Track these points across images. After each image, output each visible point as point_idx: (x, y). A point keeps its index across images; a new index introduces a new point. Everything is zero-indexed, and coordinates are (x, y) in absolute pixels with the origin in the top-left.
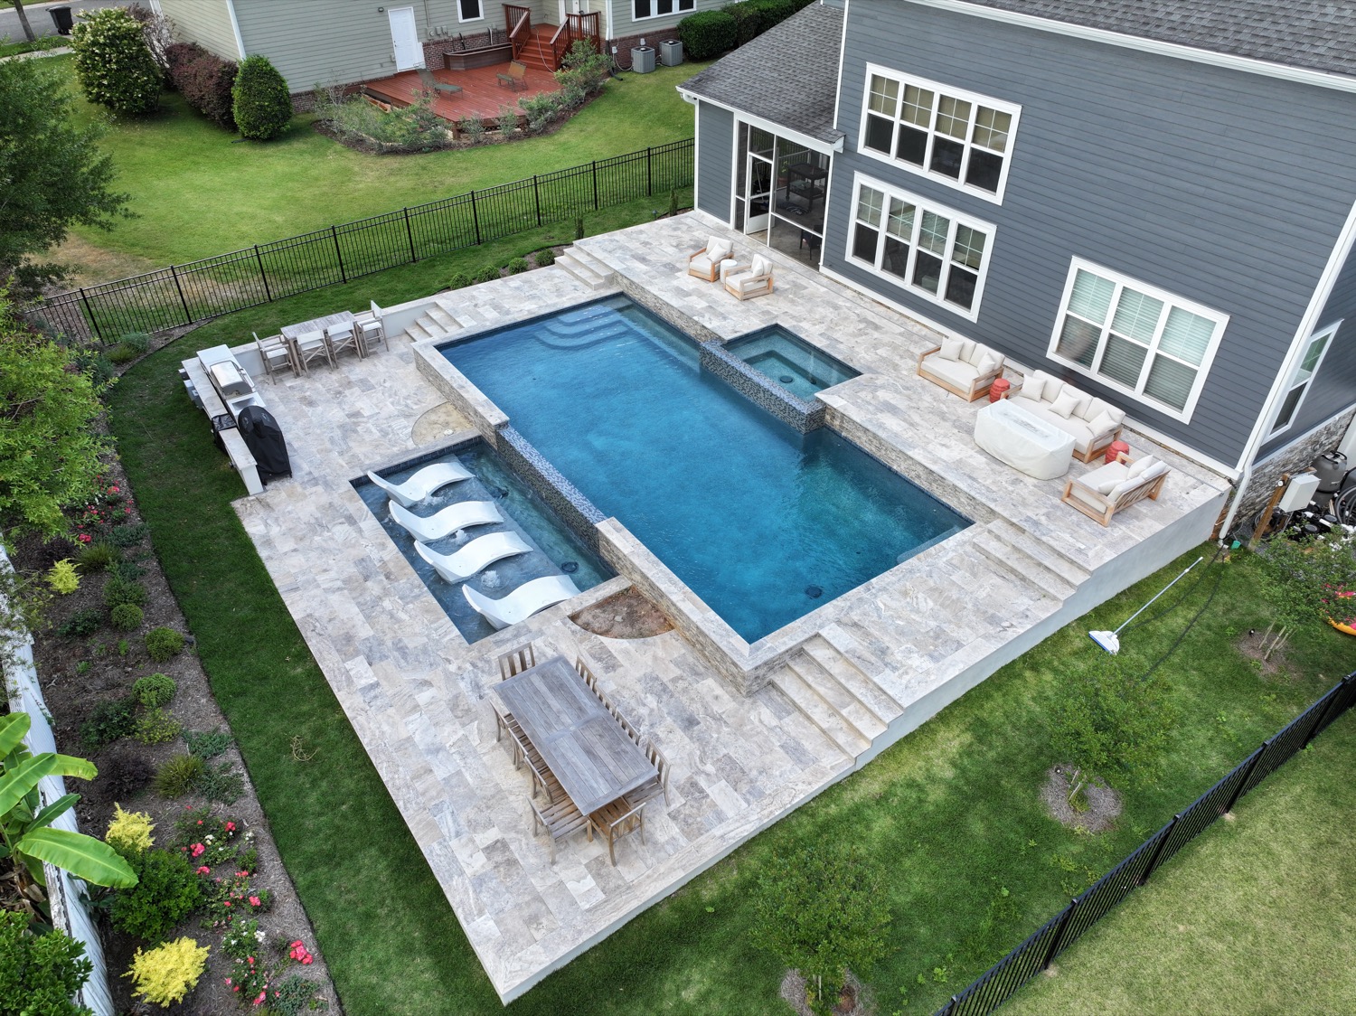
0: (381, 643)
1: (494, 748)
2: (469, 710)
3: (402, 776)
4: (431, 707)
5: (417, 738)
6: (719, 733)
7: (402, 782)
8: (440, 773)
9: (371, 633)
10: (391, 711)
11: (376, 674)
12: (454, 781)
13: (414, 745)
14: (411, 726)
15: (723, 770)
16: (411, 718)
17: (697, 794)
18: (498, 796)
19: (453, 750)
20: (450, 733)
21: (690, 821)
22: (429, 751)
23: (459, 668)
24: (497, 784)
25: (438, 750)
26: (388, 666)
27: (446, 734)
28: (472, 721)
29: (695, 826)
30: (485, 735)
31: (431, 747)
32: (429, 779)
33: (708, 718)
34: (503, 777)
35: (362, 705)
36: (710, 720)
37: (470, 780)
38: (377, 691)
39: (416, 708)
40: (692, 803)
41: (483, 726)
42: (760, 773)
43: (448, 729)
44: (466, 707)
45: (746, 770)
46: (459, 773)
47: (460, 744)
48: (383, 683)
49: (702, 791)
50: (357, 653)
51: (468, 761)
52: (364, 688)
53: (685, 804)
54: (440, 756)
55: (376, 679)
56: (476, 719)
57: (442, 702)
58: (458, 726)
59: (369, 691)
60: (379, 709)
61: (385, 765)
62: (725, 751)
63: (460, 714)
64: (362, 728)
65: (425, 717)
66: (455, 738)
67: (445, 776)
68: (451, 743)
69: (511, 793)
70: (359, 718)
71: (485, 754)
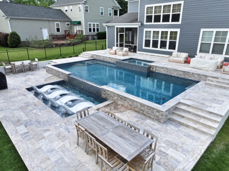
0: (31, 121)
1: (76, 148)
2: (65, 136)
3: (35, 162)
4: (49, 137)
5: (43, 148)
6: (160, 134)
7: (35, 165)
8: (53, 159)
9: (28, 118)
10: (33, 140)
11: (27, 129)
12: (60, 162)
13: (42, 150)
14: (40, 144)
15: (168, 145)
16: (41, 141)
17: (163, 154)
18: (80, 165)
19: (59, 150)
20: (57, 144)
21: (167, 164)
22: (48, 152)
23: (60, 125)
24: (79, 160)
25: (52, 151)
26: (33, 127)
27: (56, 145)
28: (66, 140)
29: (169, 166)
30: (72, 143)
31: (49, 150)
32: (48, 162)
33: (154, 130)
34: (81, 157)
35: (21, 139)
36: (155, 130)
37: (67, 160)
38: (28, 134)
39: (43, 138)
40: (164, 157)
41: (71, 141)
42: (183, 144)
43: (56, 143)
44: (63, 136)
45: (176, 144)
46: (62, 158)
47: (61, 147)
48: (30, 131)
49: (165, 153)
50: (21, 124)
51: (66, 153)
52: (23, 134)
53: (161, 158)
54: (53, 152)
55: (27, 131)
56: (68, 139)
57: (54, 135)
58: (60, 141)
59: (24, 134)
60: (28, 140)
61: (28, 159)
62: (166, 139)
63: (61, 138)
64: (19, 147)
65: (47, 140)
66: (59, 146)
67: (55, 160)
68: (58, 148)
69: (86, 163)
70: (19, 144)
71: (72, 150)
